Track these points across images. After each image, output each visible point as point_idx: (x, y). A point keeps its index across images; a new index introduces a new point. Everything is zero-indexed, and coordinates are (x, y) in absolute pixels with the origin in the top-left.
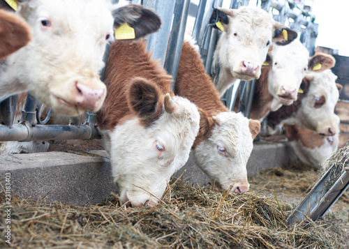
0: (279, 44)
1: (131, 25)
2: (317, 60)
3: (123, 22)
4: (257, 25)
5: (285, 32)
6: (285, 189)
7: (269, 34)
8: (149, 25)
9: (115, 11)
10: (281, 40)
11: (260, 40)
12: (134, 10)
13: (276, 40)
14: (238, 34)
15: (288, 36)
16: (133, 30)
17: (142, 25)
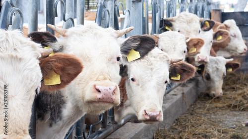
0: (205, 31)
1: (136, 50)
2: (219, 34)
3: (130, 50)
4: (190, 22)
5: (207, 23)
6: (218, 108)
7: (198, 26)
8: (147, 46)
9: (123, 44)
10: (206, 28)
11: (195, 30)
12: (135, 39)
13: (203, 29)
14: (181, 30)
15: (210, 25)
16: (138, 52)
17: (143, 48)
